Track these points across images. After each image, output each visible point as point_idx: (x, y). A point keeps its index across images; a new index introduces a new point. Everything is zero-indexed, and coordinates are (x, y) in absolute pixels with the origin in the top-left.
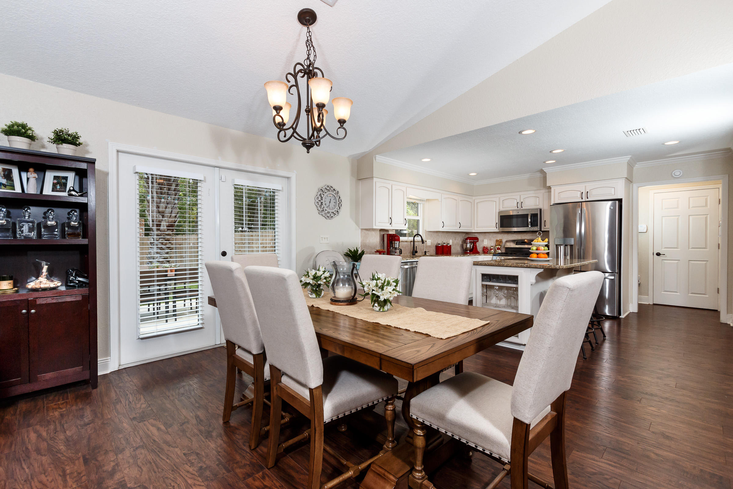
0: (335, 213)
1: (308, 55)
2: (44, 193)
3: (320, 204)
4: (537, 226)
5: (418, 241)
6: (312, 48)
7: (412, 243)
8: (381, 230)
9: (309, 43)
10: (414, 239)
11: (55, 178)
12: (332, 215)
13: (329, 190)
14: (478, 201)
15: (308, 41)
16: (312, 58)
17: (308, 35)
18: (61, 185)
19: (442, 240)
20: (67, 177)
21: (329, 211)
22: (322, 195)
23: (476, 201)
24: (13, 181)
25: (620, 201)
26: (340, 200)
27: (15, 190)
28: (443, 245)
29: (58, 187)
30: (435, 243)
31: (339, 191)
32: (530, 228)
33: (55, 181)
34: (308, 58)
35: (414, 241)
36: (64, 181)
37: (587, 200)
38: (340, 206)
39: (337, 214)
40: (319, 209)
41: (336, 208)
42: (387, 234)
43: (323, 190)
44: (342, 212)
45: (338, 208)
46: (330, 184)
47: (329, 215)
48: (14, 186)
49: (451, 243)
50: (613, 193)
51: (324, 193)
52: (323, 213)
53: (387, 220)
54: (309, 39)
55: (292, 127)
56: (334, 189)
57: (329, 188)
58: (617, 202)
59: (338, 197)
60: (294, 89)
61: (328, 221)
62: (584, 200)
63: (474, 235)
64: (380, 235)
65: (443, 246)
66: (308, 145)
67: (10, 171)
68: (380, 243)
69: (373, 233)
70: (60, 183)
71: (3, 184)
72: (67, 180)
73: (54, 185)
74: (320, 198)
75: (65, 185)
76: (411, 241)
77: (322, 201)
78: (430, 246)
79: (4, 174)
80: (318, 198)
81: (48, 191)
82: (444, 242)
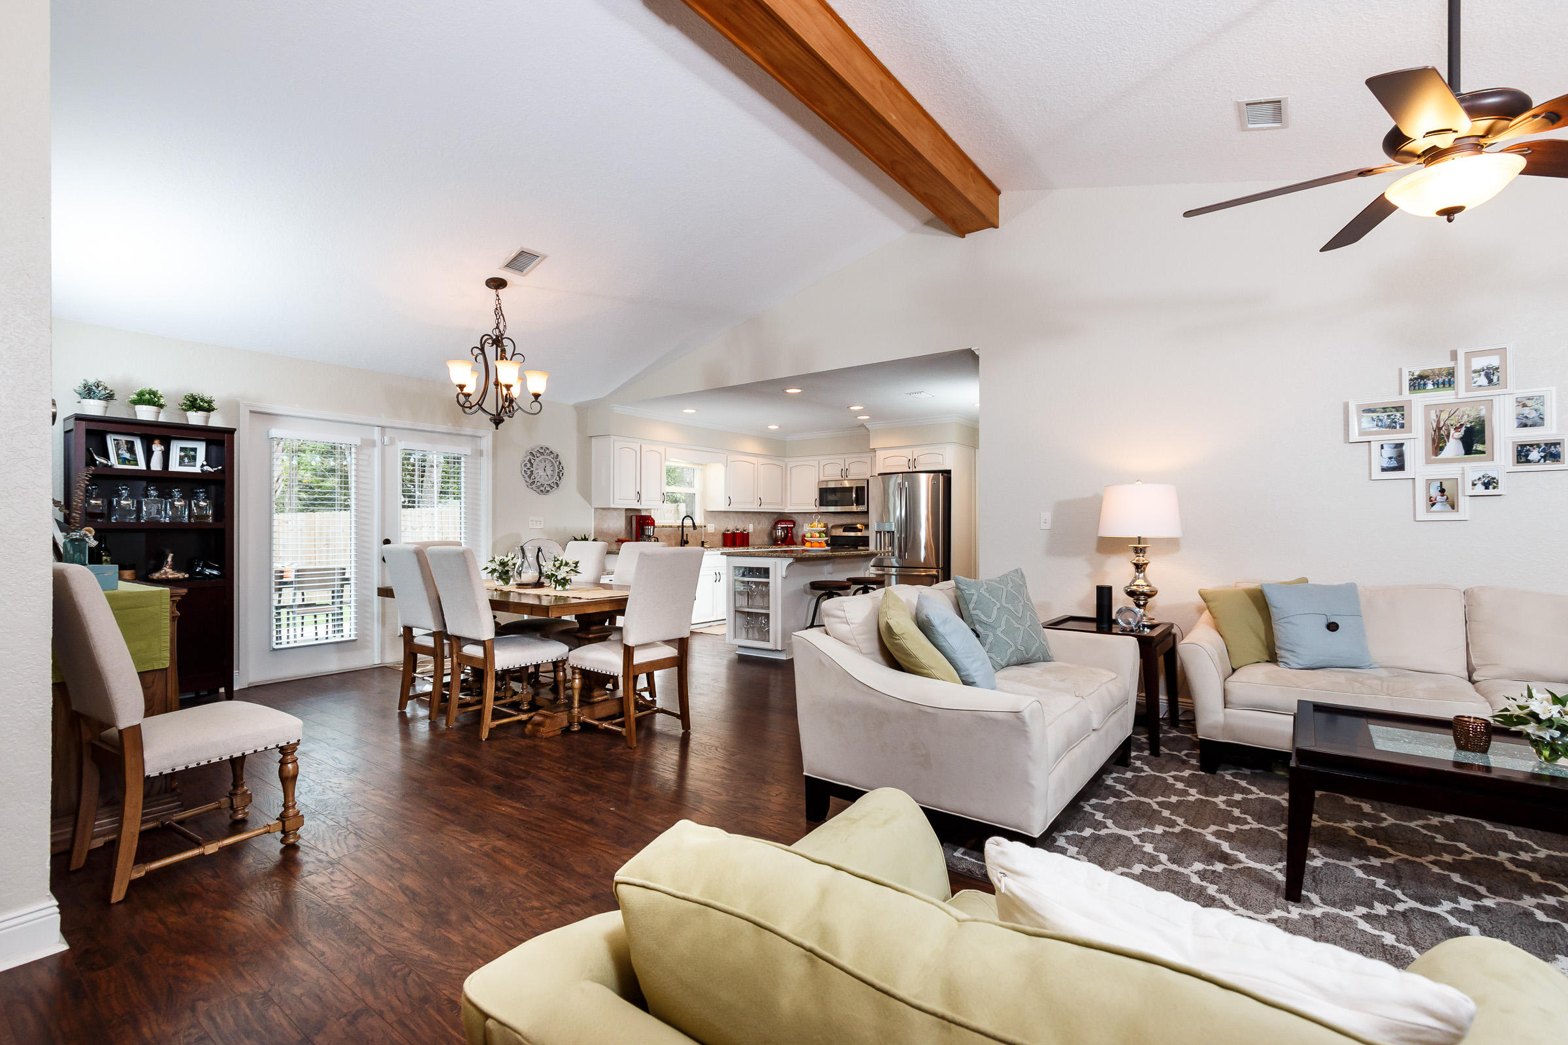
0: (552, 485)
1: (497, 325)
2: (170, 469)
3: (529, 473)
4: (864, 504)
5: (689, 527)
6: (501, 317)
7: (681, 529)
8: (627, 510)
9: (498, 311)
10: (683, 523)
11: (182, 449)
12: (548, 489)
13: (542, 454)
14: (792, 464)
15: (497, 309)
16: (501, 328)
17: (497, 303)
18: (189, 459)
19: (732, 525)
20: (196, 449)
21: (543, 483)
22: (533, 461)
23: (790, 465)
24: (135, 454)
25: (947, 474)
26: (561, 467)
27: (137, 465)
28: (734, 532)
29: (186, 460)
30: (723, 530)
31: (559, 454)
32: (854, 508)
33: (183, 454)
34: (497, 327)
35: (683, 526)
36: (192, 453)
37: (914, 470)
38: (561, 475)
39: (556, 487)
40: (528, 480)
41: (555, 478)
42: (636, 516)
43: (534, 453)
44: (562, 483)
45: (558, 479)
46: (545, 444)
47: (542, 489)
48: (136, 461)
49: (750, 528)
50: (941, 462)
51: (536, 458)
52: (534, 486)
53: (633, 495)
54: (498, 306)
55: (478, 403)
56: (551, 452)
57: (544, 451)
58: (941, 477)
59: (558, 463)
60: (480, 358)
61: (543, 497)
62: (911, 470)
63: (791, 517)
64: (626, 517)
65: (734, 534)
66: (497, 421)
67: (132, 443)
68: (626, 528)
69: (615, 513)
70: (189, 456)
71: (128, 459)
72: (196, 453)
73: (182, 458)
74: (529, 465)
75: (194, 458)
76: (679, 527)
77: (532, 469)
78: (712, 534)
79: (127, 448)
80: (525, 465)
81: (174, 466)
82: (738, 527)
